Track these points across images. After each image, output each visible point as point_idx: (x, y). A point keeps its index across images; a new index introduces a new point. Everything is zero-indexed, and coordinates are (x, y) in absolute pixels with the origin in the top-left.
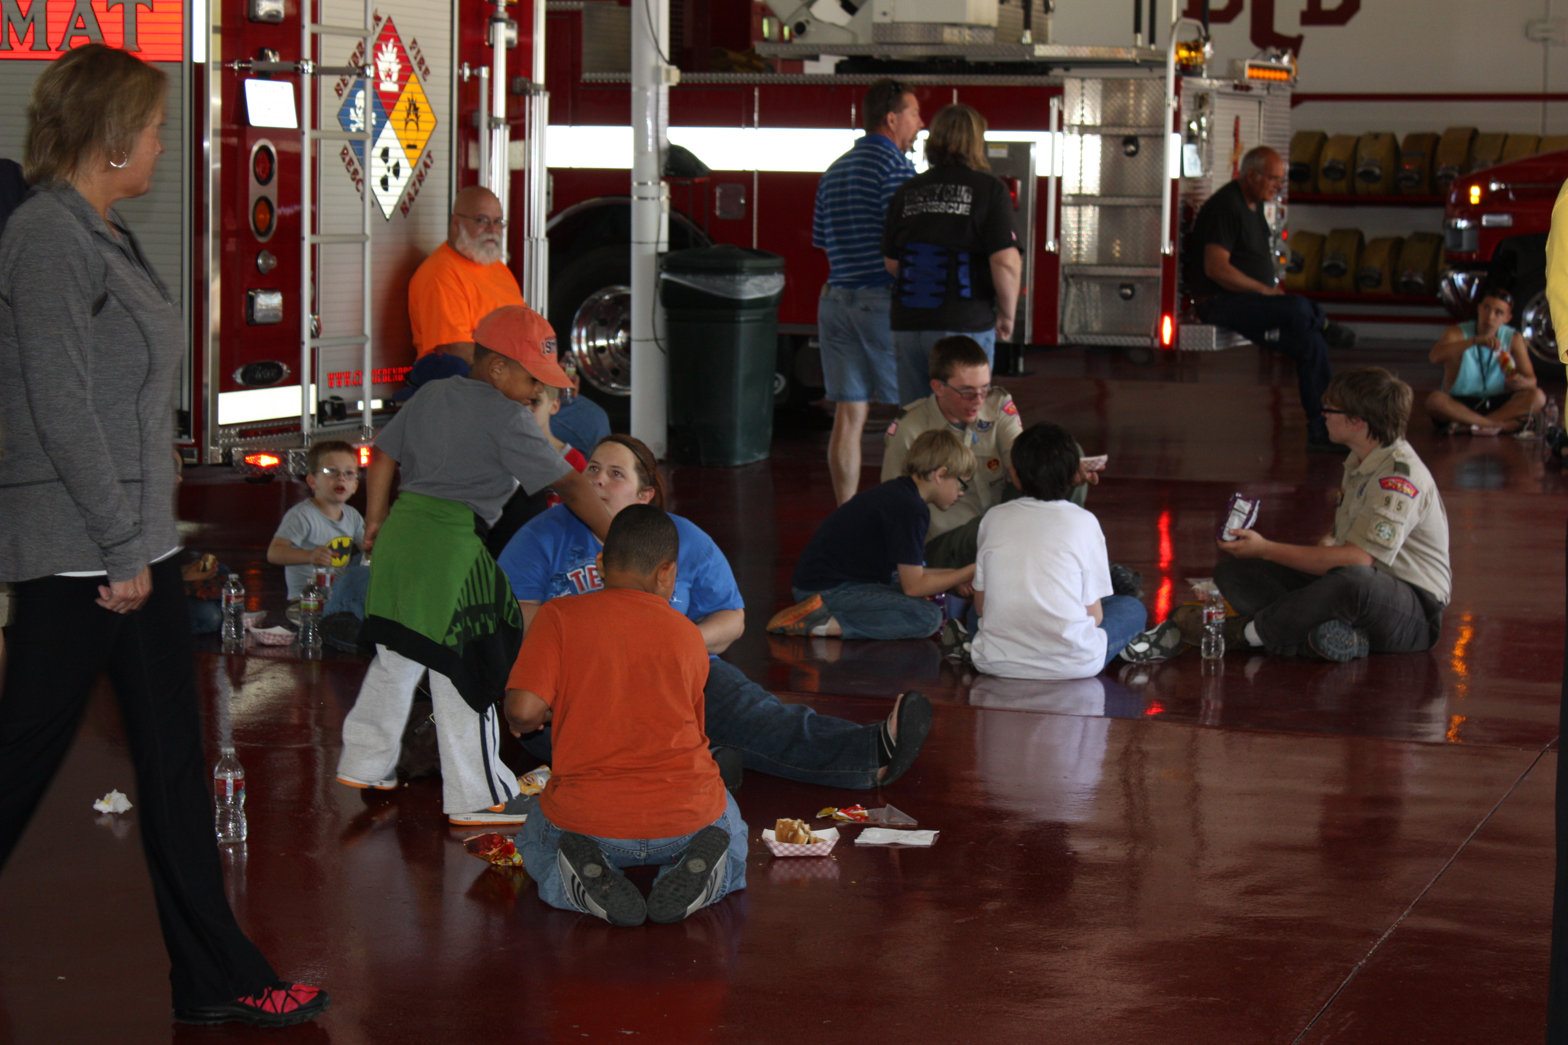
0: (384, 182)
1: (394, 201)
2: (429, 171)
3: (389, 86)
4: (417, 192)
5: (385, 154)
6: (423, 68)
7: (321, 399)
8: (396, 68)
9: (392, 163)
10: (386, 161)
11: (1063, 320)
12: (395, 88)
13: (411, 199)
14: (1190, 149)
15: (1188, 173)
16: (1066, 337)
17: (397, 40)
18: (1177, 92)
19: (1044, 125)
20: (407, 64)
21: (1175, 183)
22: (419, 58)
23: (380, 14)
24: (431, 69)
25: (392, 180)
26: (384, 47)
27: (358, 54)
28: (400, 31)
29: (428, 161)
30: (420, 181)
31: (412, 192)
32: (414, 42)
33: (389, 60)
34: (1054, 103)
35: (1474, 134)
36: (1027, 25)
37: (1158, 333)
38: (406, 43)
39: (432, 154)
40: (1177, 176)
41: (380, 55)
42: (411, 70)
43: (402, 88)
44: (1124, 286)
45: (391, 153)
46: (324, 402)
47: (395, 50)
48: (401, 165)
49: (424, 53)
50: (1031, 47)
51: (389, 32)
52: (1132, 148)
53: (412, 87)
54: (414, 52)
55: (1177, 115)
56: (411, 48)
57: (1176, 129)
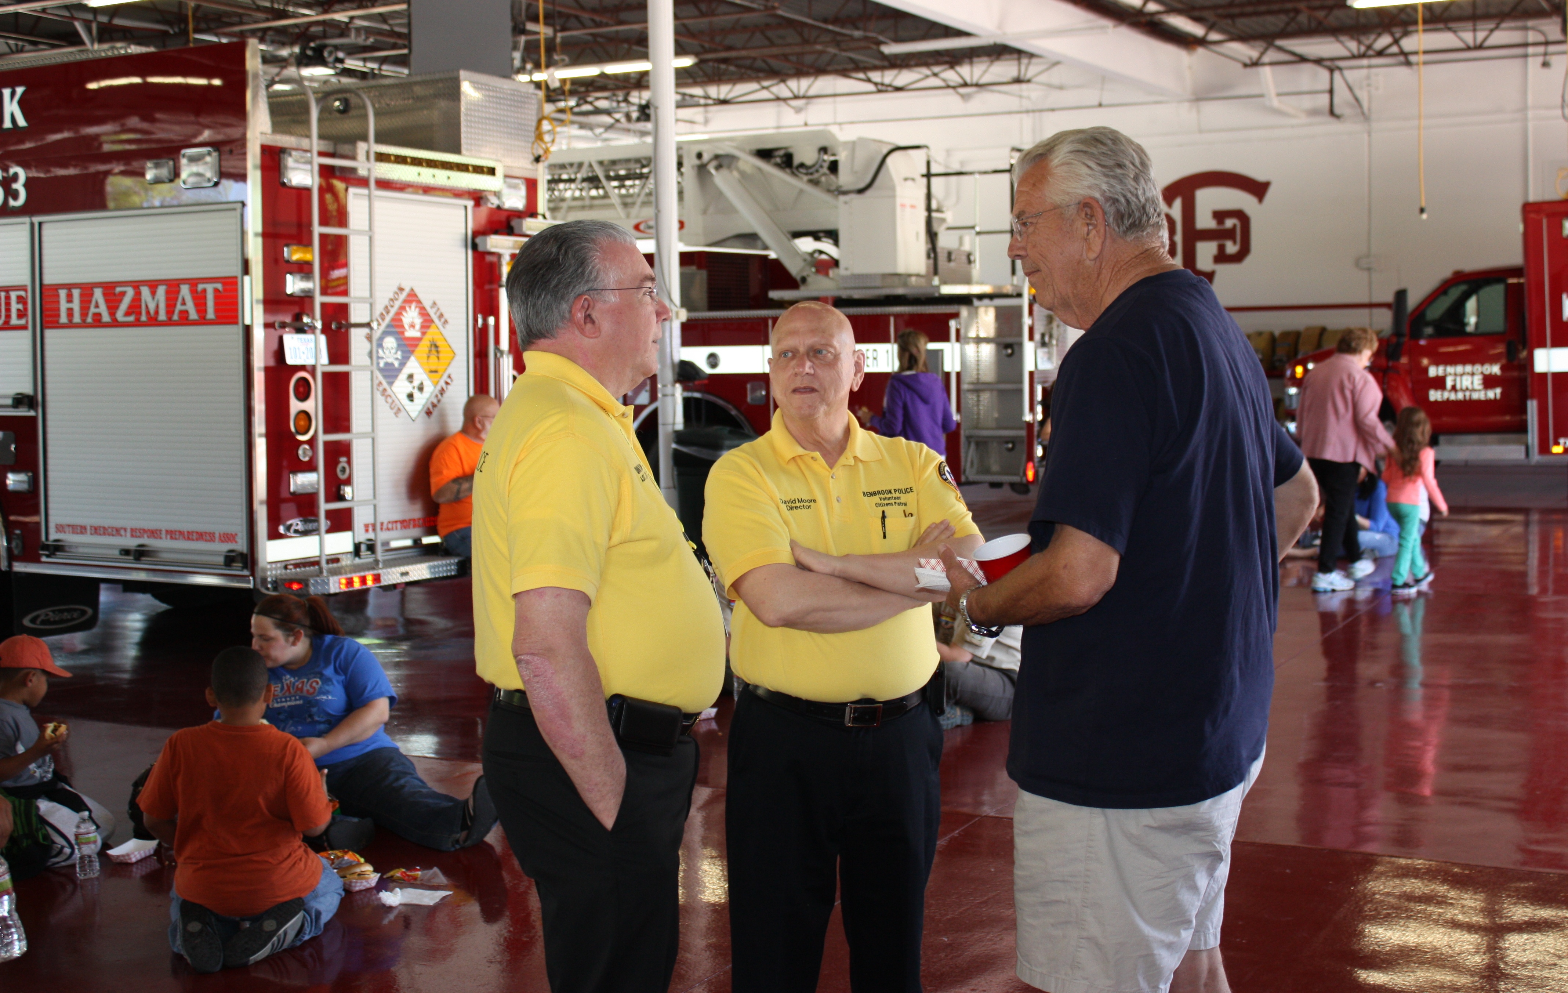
0: (411, 397)
1: (419, 408)
2: (449, 387)
3: (410, 333)
4: (439, 401)
5: (410, 377)
6: (443, 320)
7: (357, 541)
8: (418, 321)
9: (416, 383)
10: (411, 382)
11: (965, 466)
12: (418, 334)
13: (434, 406)
14: (1041, 352)
15: (1041, 367)
16: (967, 478)
17: (419, 302)
18: (1031, 313)
19: (946, 338)
20: (428, 318)
21: (1031, 374)
22: (438, 313)
23: (403, 286)
24: (449, 320)
25: (417, 394)
26: (408, 309)
27: (385, 313)
28: (421, 296)
29: (449, 381)
30: (442, 394)
31: (435, 401)
32: (435, 303)
33: (411, 316)
34: (953, 324)
35: (1323, 331)
36: (936, 272)
37: (1025, 474)
38: (427, 304)
39: (452, 376)
40: (1032, 369)
41: (404, 313)
42: (432, 321)
43: (424, 334)
44: (1007, 442)
45: (415, 377)
46: (360, 543)
47: (417, 310)
48: (425, 384)
49: (443, 310)
50: (938, 287)
51: (412, 298)
52: (1009, 351)
53: (432, 333)
54: (434, 310)
55: (1031, 330)
56: (432, 307)
57: (1031, 338)
